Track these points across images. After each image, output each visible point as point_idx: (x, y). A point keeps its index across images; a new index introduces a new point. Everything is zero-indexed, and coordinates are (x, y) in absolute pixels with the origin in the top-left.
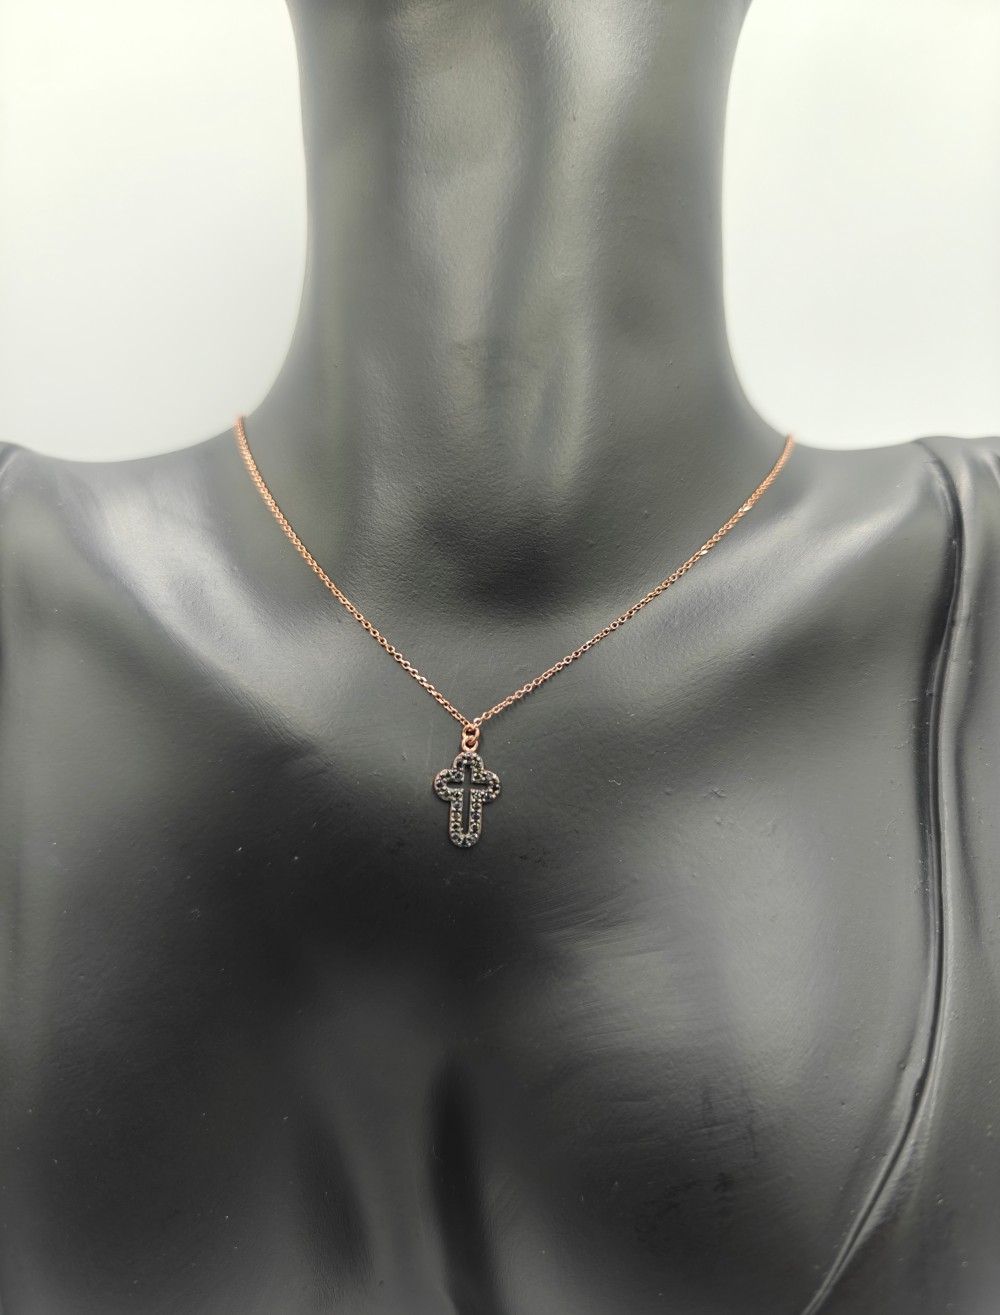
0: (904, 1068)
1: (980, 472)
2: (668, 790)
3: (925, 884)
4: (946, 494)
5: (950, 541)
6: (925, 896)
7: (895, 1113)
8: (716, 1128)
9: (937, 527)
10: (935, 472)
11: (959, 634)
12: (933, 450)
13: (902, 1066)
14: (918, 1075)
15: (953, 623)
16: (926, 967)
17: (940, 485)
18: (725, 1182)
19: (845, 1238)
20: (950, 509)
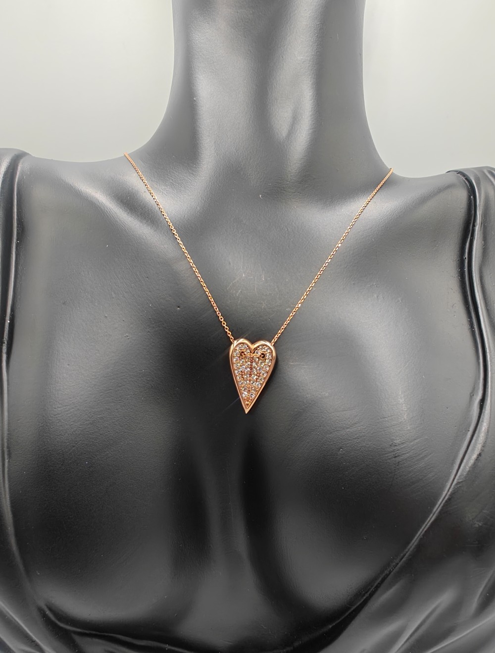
4: (466, 181)
7: (471, 413)
13: (472, 395)
14: (481, 397)
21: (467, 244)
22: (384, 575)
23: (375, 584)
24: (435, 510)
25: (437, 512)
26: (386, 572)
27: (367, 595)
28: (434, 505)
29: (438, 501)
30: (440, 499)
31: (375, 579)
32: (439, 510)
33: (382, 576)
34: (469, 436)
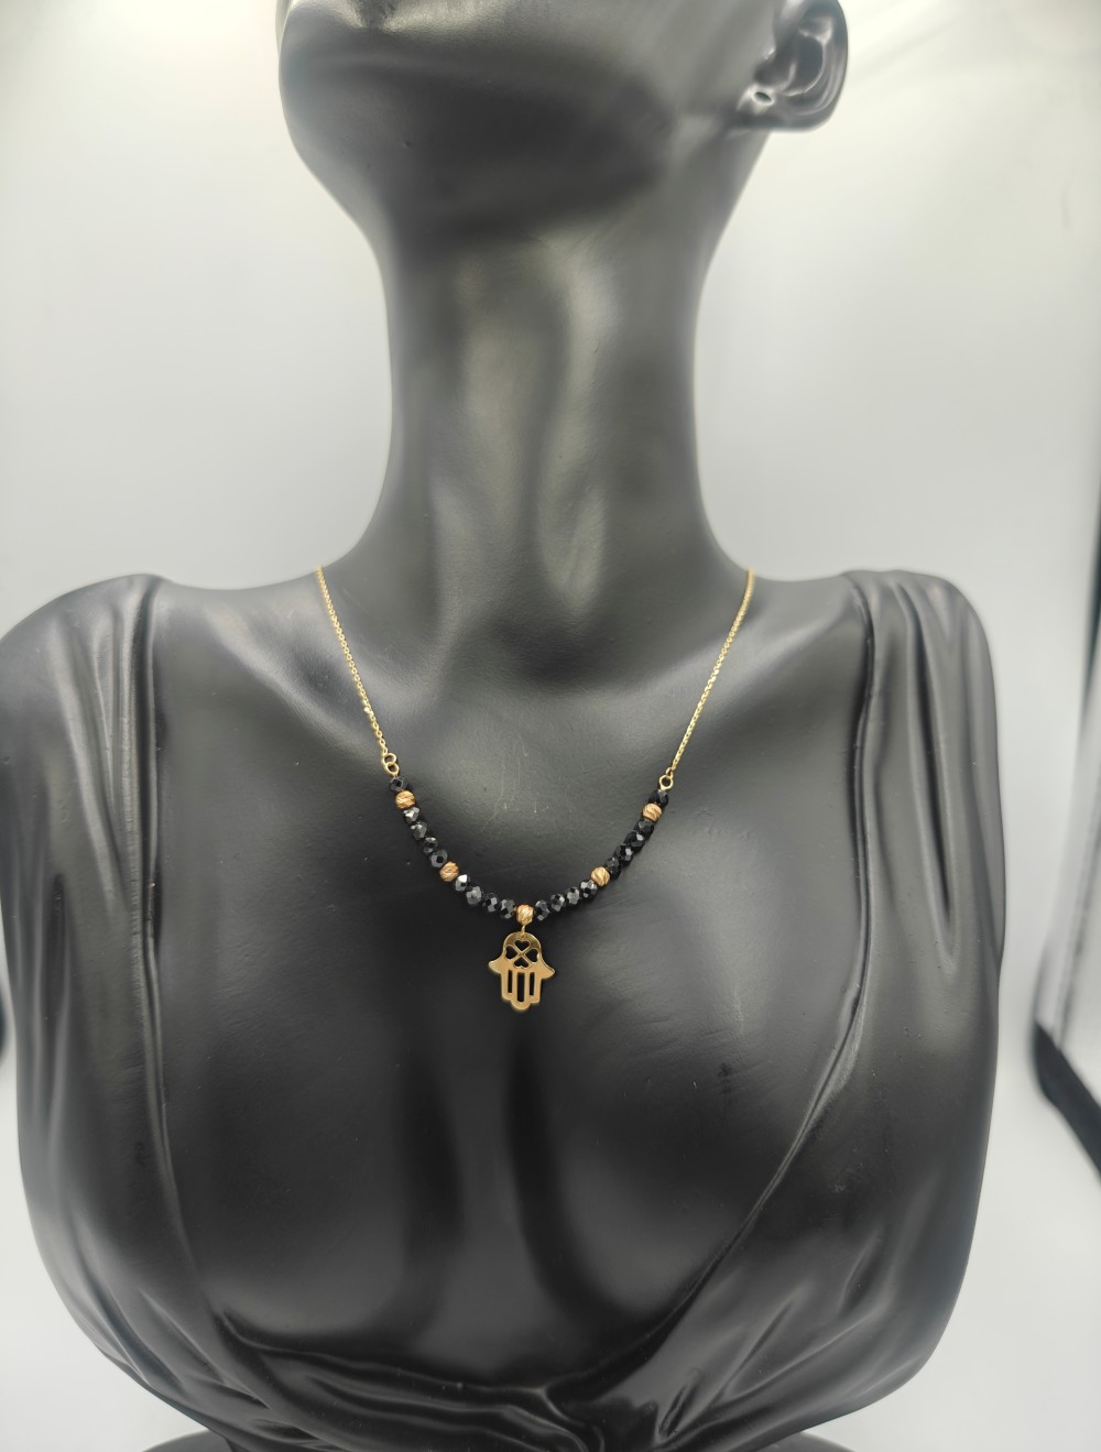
0: (845, 991)
1: (887, 594)
2: (673, 809)
4: (863, 610)
5: (866, 639)
9: (856, 631)
10: (855, 593)
11: (875, 704)
12: (854, 579)
14: (854, 996)
15: (870, 696)
16: (859, 925)
17: (858, 602)
20: (865, 618)
21: (861, 722)
23: (704, 1274)
24: (780, 1169)
25: (783, 1172)
26: (716, 1257)
27: (693, 1290)
28: (780, 1162)
32: (786, 1168)
33: (711, 1264)
34: (833, 1057)
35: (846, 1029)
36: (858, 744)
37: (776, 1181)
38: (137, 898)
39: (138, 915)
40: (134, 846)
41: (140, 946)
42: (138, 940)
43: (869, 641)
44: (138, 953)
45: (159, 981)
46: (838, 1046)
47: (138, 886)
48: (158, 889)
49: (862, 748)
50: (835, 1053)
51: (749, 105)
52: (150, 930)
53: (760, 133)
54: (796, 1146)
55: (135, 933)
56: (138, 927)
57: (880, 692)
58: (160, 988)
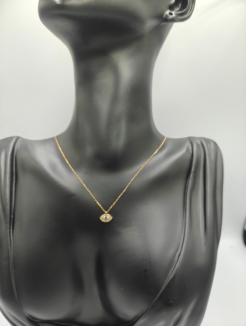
0: (177, 251)
2: (138, 203)
3: (183, 219)
4: (191, 149)
6: (183, 222)
7: (175, 259)
8: (144, 261)
11: (192, 175)
12: (191, 140)
14: (179, 252)
15: (191, 173)
18: (146, 271)
19: (166, 281)
21: (188, 180)
22: (141, 314)
24: (157, 296)
26: (142, 314)
29: (159, 293)
30: (159, 292)
31: (139, 315)
32: (158, 296)
34: (173, 269)
35: (176, 261)
36: (187, 185)
37: (156, 299)
38: (8, 220)
39: (8, 225)
40: (8, 207)
41: (9, 232)
42: (8, 230)
43: (192, 158)
44: (8, 233)
45: (13, 240)
46: (174, 266)
47: (9, 217)
48: (14, 217)
49: (188, 186)
50: (173, 267)
51: (167, 16)
52: (11, 227)
53: (170, 23)
54: (162, 291)
55: (7, 229)
56: (9, 227)
57: (193, 172)
58: (13, 242)
